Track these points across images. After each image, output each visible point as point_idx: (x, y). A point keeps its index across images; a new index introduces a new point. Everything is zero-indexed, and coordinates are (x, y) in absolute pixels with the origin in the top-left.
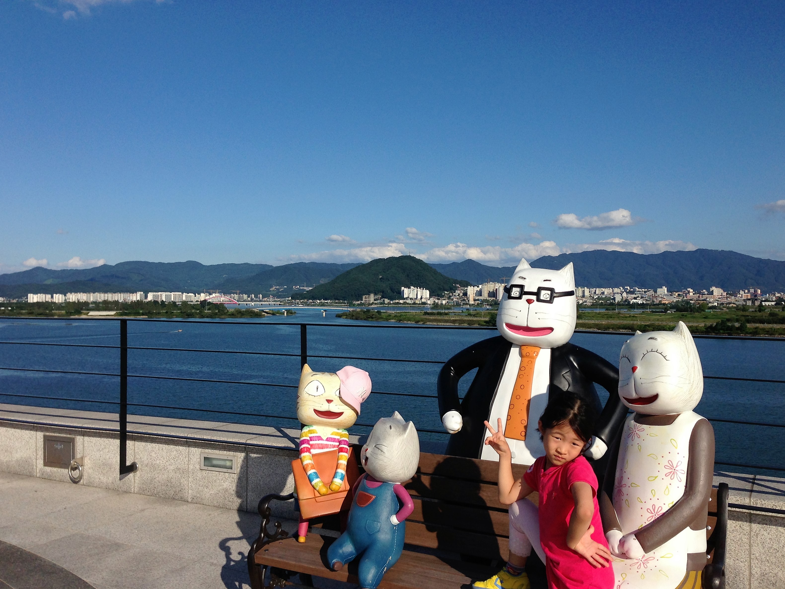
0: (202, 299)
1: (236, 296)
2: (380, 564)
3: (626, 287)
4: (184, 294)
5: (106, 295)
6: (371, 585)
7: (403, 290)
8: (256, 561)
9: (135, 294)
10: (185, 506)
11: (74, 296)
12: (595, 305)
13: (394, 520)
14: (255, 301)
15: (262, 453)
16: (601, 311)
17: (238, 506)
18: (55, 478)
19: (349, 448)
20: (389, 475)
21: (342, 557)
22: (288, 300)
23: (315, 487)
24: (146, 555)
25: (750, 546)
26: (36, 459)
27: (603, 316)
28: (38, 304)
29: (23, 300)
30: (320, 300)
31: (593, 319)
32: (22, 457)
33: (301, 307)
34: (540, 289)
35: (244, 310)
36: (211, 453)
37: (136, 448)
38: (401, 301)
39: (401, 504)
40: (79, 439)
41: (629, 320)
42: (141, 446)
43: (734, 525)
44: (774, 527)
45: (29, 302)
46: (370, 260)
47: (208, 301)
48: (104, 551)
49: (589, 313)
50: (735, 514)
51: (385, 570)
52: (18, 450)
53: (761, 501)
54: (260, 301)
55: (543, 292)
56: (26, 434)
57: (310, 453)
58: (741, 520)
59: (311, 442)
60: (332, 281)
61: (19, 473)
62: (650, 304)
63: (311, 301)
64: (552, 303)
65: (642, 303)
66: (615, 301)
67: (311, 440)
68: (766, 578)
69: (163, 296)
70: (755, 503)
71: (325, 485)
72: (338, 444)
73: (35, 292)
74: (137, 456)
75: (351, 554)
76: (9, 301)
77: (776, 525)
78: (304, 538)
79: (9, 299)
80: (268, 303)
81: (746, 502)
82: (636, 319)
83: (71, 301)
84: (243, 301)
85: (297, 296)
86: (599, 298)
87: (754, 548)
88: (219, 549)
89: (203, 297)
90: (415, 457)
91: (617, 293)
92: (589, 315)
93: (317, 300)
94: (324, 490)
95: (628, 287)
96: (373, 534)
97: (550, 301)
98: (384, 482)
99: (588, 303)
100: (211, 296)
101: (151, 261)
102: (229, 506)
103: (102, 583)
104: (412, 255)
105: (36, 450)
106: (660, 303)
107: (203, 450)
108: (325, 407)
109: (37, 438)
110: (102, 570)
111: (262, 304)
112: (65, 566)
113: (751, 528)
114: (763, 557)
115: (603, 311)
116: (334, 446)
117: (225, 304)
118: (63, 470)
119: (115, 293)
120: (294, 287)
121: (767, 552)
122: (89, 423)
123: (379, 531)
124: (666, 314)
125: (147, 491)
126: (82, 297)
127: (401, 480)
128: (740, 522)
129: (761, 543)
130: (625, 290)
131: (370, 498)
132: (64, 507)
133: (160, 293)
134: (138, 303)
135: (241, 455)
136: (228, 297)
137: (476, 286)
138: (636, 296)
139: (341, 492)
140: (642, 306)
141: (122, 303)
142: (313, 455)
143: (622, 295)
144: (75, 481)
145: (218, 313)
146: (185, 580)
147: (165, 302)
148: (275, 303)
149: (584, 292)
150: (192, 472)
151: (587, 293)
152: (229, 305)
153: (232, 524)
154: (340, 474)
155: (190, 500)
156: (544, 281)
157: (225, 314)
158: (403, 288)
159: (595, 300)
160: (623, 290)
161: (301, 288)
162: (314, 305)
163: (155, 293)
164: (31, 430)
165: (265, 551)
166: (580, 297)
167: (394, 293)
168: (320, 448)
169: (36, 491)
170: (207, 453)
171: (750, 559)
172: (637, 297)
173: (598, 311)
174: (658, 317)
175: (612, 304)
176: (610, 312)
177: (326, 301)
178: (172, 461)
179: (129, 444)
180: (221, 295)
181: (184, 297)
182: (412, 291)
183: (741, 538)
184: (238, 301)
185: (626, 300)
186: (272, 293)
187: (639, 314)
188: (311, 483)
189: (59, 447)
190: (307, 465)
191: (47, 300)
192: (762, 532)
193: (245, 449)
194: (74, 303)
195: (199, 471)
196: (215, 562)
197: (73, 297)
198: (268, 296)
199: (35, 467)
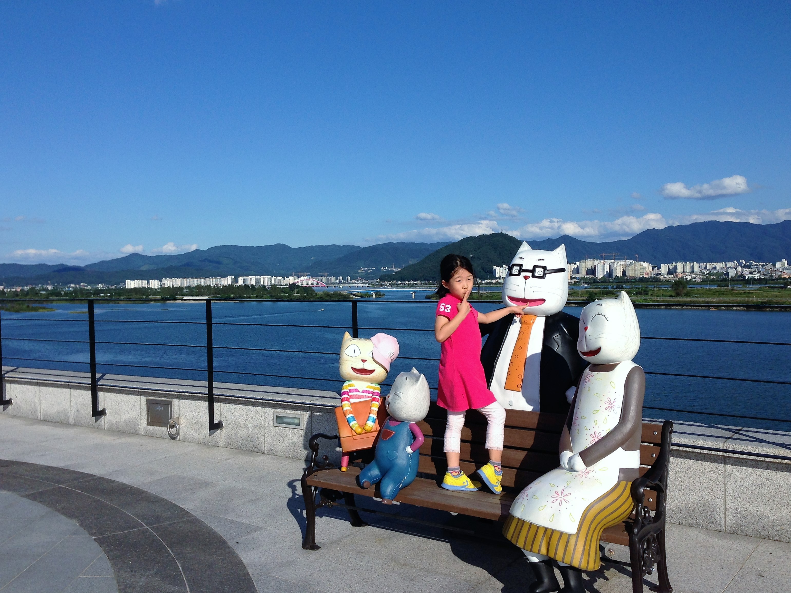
0: (291, 282)
1: (324, 279)
2: (397, 482)
3: (740, 261)
4: (274, 277)
5: (199, 279)
6: (390, 496)
7: (495, 270)
8: (308, 483)
9: (226, 279)
10: (262, 457)
11: (169, 281)
12: (706, 281)
13: (409, 450)
14: (343, 283)
15: (324, 412)
16: (712, 288)
17: (305, 457)
18: (156, 435)
19: (380, 398)
20: (405, 415)
21: (369, 478)
22: (376, 282)
23: (352, 427)
24: (229, 490)
25: (725, 484)
26: (141, 420)
27: (714, 293)
28: (135, 290)
29: (121, 286)
30: (409, 282)
31: (703, 297)
32: (129, 418)
33: (389, 288)
34: (535, 267)
35: (332, 293)
36: (282, 413)
37: (222, 409)
38: (493, 281)
39: (414, 437)
40: (176, 402)
41: (743, 297)
42: (225, 407)
43: (711, 466)
44: (745, 468)
45: (126, 288)
46: (460, 238)
47: (297, 285)
48: (196, 487)
49: (698, 290)
50: (712, 457)
51: (400, 486)
52: (126, 412)
53: (733, 446)
54: (349, 283)
55: (537, 270)
56: (133, 398)
57: (349, 402)
58: (717, 462)
59: (350, 394)
60: (421, 261)
61: (126, 432)
62: (768, 279)
63: (400, 282)
64: (544, 278)
65: (759, 278)
66: (728, 276)
67: (350, 392)
68: (738, 512)
69: (253, 280)
70: (727, 447)
71: (360, 426)
72: (371, 395)
73: (133, 278)
74: (223, 416)
75: (377, 476)
76: (108, 287)
77: (746, 466)
78: (346, 468)
79: (107, 286)
80: (356, 285)
81: (720, 446)
82: (751, 296)
83: (166, 286)
84: (331, 284)
85: (386, 277)
86: (710, 274)
87: (728, 486)
88: (287, 487)
89: (291, 280)
90: (426, 402)
91: (731, 268)
92: (699, 292)
93: (406, 281)
94: (359, 430)
95: (744, 261)
96: (393, 460)
97: (543, 277)
98: (402, 421)
99: (697, 280)
100: (300, 279)
101: (240, 245)
102: (298, 457)
103: (194, 508)
104: (504, 232)
105: (141, 412)
106: (780, 278)
107: (276, 410)
108: (360, 366)
109: (142, 401)
110: (195, 500)
111: (350, 287)
112: (165, 497)
113: (725, 469)
114: (736, 494)
115: (714, 287)
116: (368, 397)
117: (313, 287)
118: (163, 428)
119: (207, 278)
120: (382, 268)
121: (739, 489)
122: (183, 389)
123: (397, 458)
124: (786, 290)
125: (231, 445)
126: (176, 282)
127: (415, 419)
128: (716, 464)
129: (734, 482)
130: (740, 264)
131: (391, 433)
132: (164, 457)
133: (250, 277)
134: (230, 288)
135: (307, 414)
136: (316, 280)
137: (572, 263)
138: (752, 270)
139: (373, 432)
140: (759, 282)
141: (214, 288)
142: (351, 404)
143: (736, 269)
144: (173, 437)
145: (307, 297)
146: (259, 507)
147: (255, 285)
148: (363, 285)
149: (692, 267)
150: (267, 429)
151: (696, 268)
152: (317, 288)
153: (300, 470)
154: (372, 418)
155: (266, 452)
156: (539, 260)
157: (313, 297)
158: (495, 267)
159: (705, 276)
160: (738, 264)
161: (390, 269)
162: (402, 287)
163: (245, 277)
164: (136, 395)
165: (315, 476)
166: (689, 273)
167: (485, 272)
168: (357, 398)
169: (141, 445)
170: (279, 412)
171: (725, 495)
172: (754, 272)
173: (708, 287)
174: (777, 293)
175: (724, 280)
176: (723, 289)
177: (415, 283)
178: (251, 420)
179: (216, 405)
180: (309, 277)
181: (274, 280)
182: (504, 270)
183: (717, 478)
184: (326, 284)
185: (741, 275)
186: (360, 274)
187: (756, 290)
188: (349, 425)
189: (160, 408)
190: (346, 410)
191: (143, 286)
192: (735, 472)
193: (310, 408)
194: (169, 288)
195: (273, 428)
196: (283, 495)
197: (168, 283)
198: (356, 279)
199: (140, 427)
